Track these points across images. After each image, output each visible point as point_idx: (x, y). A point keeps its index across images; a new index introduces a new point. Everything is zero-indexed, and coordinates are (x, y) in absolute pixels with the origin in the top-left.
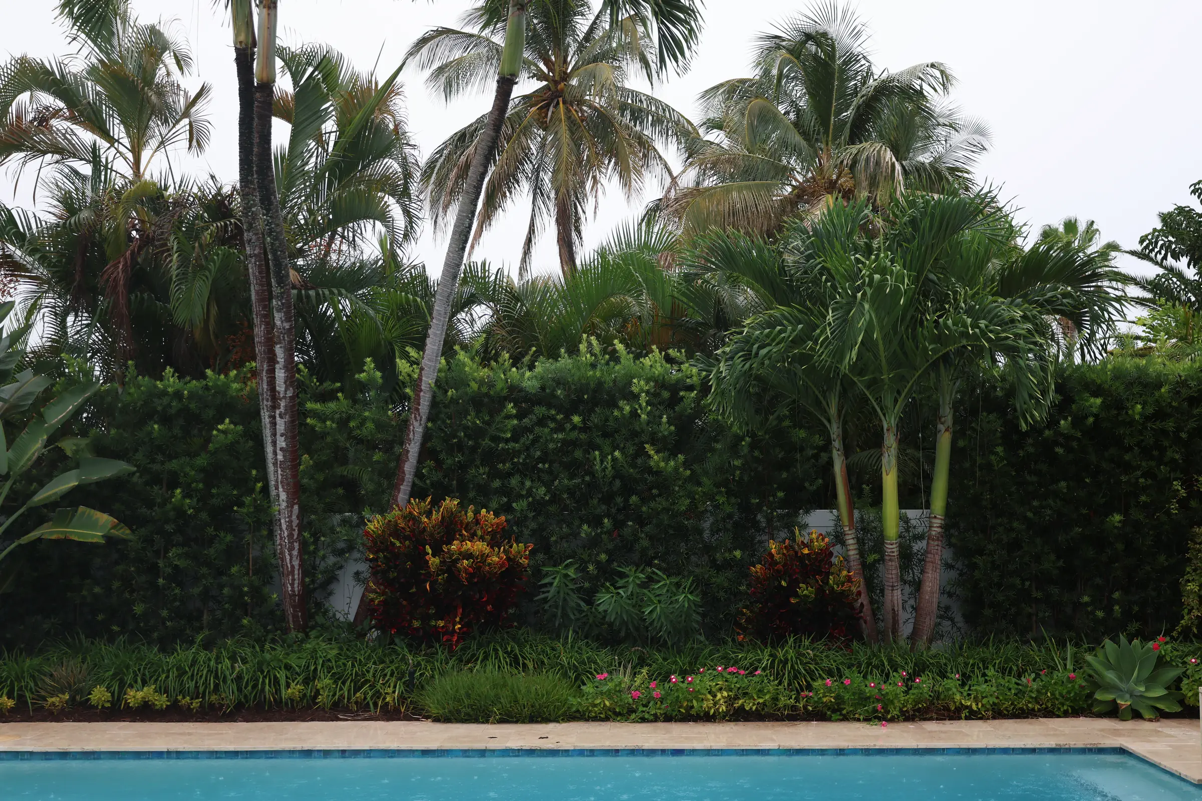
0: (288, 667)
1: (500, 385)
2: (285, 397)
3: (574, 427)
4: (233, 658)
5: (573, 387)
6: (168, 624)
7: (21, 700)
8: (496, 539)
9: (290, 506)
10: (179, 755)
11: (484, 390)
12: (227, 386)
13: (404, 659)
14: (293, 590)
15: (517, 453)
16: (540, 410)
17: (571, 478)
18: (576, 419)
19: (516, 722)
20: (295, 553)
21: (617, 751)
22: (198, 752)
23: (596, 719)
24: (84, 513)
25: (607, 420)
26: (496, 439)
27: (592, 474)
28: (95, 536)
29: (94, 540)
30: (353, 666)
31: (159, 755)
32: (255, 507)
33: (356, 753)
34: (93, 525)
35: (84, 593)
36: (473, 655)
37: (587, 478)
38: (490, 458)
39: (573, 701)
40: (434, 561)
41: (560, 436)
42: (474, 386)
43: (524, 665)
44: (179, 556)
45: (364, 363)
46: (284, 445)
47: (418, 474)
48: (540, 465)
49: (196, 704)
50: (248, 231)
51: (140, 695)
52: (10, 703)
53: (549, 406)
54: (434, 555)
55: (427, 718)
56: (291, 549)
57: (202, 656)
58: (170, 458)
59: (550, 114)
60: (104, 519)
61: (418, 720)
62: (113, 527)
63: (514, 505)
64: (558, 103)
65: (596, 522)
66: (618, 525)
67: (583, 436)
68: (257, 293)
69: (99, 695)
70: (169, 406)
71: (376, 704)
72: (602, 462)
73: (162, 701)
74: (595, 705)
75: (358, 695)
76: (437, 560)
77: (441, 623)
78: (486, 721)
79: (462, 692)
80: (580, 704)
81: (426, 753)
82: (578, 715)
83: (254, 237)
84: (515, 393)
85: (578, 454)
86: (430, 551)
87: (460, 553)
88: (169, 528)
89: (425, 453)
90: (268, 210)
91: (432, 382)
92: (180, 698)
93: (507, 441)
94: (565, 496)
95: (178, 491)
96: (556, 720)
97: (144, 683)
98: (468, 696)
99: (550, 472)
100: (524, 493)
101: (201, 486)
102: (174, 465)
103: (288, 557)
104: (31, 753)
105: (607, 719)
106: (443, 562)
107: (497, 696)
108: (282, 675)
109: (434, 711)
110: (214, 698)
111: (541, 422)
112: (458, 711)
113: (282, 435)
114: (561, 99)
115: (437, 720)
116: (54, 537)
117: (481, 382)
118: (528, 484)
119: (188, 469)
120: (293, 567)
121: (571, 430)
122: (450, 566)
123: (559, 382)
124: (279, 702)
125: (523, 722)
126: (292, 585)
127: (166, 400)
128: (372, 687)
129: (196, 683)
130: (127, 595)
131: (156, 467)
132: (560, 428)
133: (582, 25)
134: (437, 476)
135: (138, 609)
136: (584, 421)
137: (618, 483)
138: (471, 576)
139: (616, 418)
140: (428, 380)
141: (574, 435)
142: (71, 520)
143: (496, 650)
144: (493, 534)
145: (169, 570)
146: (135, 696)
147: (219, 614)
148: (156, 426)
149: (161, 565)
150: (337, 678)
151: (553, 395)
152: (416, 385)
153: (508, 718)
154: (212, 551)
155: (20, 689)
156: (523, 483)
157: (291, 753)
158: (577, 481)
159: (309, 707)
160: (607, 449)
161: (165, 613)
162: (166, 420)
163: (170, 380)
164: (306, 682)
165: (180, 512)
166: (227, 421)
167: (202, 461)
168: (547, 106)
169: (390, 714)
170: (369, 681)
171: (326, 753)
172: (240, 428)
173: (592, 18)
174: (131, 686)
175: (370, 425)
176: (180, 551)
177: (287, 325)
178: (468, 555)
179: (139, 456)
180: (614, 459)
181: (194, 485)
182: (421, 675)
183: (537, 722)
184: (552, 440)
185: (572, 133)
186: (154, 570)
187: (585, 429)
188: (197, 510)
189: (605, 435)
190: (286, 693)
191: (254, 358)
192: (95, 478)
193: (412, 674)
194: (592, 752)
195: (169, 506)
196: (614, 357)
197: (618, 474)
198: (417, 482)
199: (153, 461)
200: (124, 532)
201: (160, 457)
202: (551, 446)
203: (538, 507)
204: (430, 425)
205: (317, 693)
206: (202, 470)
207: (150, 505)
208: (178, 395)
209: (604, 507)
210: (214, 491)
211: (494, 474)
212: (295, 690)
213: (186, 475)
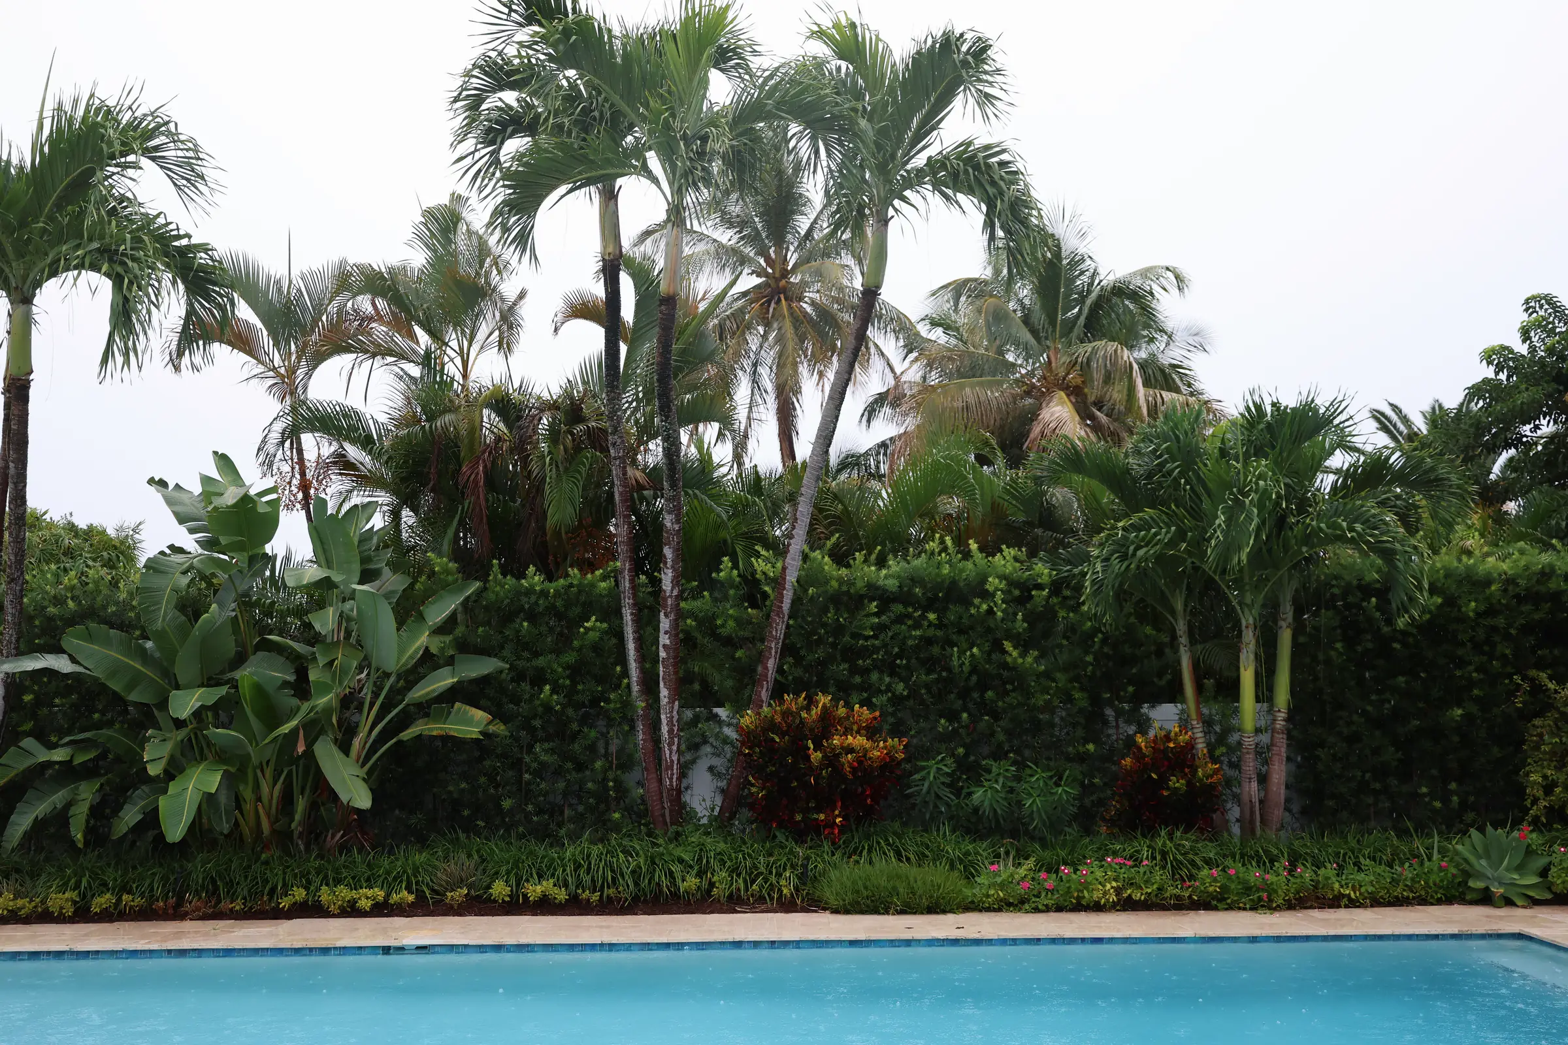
0: (681, 861)
1: (860, 584)
2: (670, 596)
3: (930, 624)
4: (626, 852)
5: (929, 585)
6: (535, 819)
7: (420, 896)
8: (871, 732)
9: (672, 702)
10: (612, 947)
11: (844, 588)
12: (593, 585)
13: (791, 852)
14: (671, 785)
15: (876, 650)
16: (898, 608)
17: (927, 674)
18: (932, 616)
19: (915, 913)
20: (675, 748)
21: (1039, 940)
22: (631, 944)
23: (989, 910)
24: (460, 709)
25: (961, 618)
26: (856, 636)
27: (949, 670)
28: (472, 732)
29: (474, 736)
30: (745, 859)
31: (593, 947)
32: (621, 703)
33: (785, 944)
34: (469, 722)
35: (451, 788)
36: (856, 849)
37: (944, 674)
38: (851, 654)
39: (968, 892)
40: (816, 756)
41: (918, 633)
42: (835, 584)
43: (908, 859)
44: (546, 751)
45: (721, 562)
46: (668, 642)
47: (780, 670)
48: (898, 662)
49: (595, 897)
50: (613, 433)
51: (539, 889)
52: (411, 898)
53: (906, 604)
54: (815, 750)
55: (825, 909)
56: (670, 744)
57: (596, 850)
58: (536, 654)
59: (771, 310)
60: (479, 715)
61: (816, 911)
62: (489, 723)
63: (874, 700)
64: (779, 300)
65: (953, 716)
66: (974, 719)
67: (939, 633)
68: (621, 494)
69: (500, 889)
70: (536, 603)
71: (772, 899)
72: (959, 658)
73: (561, 895)
74: (988, 896)
75: (754, 887)
76: (819, 755)
77: (822, 817)
78: (886, 912)
79: (860, 883)
80: (974, 895)
81: (853, 943)
82: (972, 906)
83: (619, 441)
84: (874, 591)
85: (936, 650)
86: (812, 746)
87: (842, 748)
88: (537, 723)
89: (788, 650)
90: (667, 417)
91: (794, 580)
92: (580, 891)
93: (867, 638)
94: (923, 691)
95: (548, 687)
96: (952, 911)
97: (540, 877)
98: (866, 888)
99: (907, 667)
100: (883, 688)
101: (568, 682)
102: (541, 661)
103: (667, 752)
104: (466, 946)
105: (999, 910)
106: (825, 756)
107: (894, 888)
108: (676, 868)
109: (833, 902)
110: (612, 891)
111: (900, 619)
112: (858, 903)
113: (666, 633)
114: (782, 296)
115: (836, 911)
116: (435, 733)
117: (840, 581)
118: (887, 679)
119: (555, 666)
120: (672, 761)
121: (929, 626)
122: (832, 759)
123: (914, 580)
124: (675, 895)
125: (922, 913)
126: (671, 779)
127: (533, 598)
128: (766, 880)
129: (593, 877)
130: (492, 791)
131: (521, 664)
132: (918, 625)
133: (803, 223)
134: (798, 672)
135: (507, 804)
136: (938, 618)
137: (974, 678)
138: (854, 770)
139: (972, 615)
140: (791, 578)
141: (931, 632)
142: (447, 717)
143: (878, 843)
144: (867, 728)
145: (535, 765)
146: (534, 890)
147: (581, 808)
148: (525, 624)
149: (527, 759)
150: (735, 871)
151: (910, 593)
152: (778, 582)
153: (907, 909)
154: (576, 746)
155: (417, 883)
156: (881, 679)
157: (722, 944)
158: (933, 676)
159: (704, 899)
160: (965, 645)
161: (530, 808)
162: (532, 617)
163: (534, 578)
164: (700, 874)
165: (548, 708)
166: (593, 618)
167: (570, 658)
168: (769, 302)
169: (788, 906)
170: (762, 873)
171: (756, 944)
172: (605, 625)
173: (813, 217)
174: (527, 881)
175: (731, 623)
176: (546, 746)
177: (677, 527)
178: (850, 750)
179: (506, 653)
180: (972, 655)
181: (561, 681)
182: (816, 867)
183: (937, 913)
184: (911, 637)
185: (796, 329)
186: (517, 765)
187: (940, 626)
188: (564, 707)
189: (961, 632)
190: (683, 886)
191: (615, 559)
192: (474, 675)
193: (805, 866)
194: (1014, 942)
195: (537, 702)
196: (967, 555)
197: (974, 670)
198: (779, 678)
199: (519, 658)
200: (499, 728)
201: (526, 654)
202: (910, 642)
203: (897, 700)
204: (791, 622)
205: (712, 885)
206: (567, 667)
207: (516, 700)
208: (544, 593)
209: (961, 702)
210: (580, 687)
211: (854, 670)
212: (690, 883)
213: (553, 671)
